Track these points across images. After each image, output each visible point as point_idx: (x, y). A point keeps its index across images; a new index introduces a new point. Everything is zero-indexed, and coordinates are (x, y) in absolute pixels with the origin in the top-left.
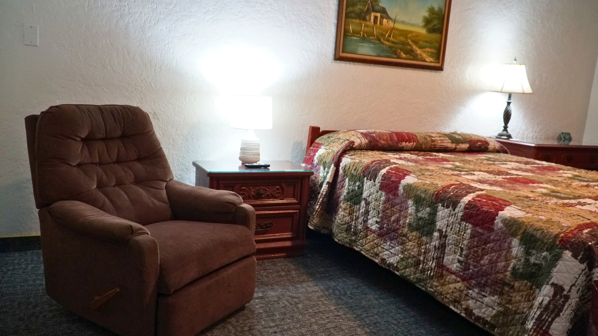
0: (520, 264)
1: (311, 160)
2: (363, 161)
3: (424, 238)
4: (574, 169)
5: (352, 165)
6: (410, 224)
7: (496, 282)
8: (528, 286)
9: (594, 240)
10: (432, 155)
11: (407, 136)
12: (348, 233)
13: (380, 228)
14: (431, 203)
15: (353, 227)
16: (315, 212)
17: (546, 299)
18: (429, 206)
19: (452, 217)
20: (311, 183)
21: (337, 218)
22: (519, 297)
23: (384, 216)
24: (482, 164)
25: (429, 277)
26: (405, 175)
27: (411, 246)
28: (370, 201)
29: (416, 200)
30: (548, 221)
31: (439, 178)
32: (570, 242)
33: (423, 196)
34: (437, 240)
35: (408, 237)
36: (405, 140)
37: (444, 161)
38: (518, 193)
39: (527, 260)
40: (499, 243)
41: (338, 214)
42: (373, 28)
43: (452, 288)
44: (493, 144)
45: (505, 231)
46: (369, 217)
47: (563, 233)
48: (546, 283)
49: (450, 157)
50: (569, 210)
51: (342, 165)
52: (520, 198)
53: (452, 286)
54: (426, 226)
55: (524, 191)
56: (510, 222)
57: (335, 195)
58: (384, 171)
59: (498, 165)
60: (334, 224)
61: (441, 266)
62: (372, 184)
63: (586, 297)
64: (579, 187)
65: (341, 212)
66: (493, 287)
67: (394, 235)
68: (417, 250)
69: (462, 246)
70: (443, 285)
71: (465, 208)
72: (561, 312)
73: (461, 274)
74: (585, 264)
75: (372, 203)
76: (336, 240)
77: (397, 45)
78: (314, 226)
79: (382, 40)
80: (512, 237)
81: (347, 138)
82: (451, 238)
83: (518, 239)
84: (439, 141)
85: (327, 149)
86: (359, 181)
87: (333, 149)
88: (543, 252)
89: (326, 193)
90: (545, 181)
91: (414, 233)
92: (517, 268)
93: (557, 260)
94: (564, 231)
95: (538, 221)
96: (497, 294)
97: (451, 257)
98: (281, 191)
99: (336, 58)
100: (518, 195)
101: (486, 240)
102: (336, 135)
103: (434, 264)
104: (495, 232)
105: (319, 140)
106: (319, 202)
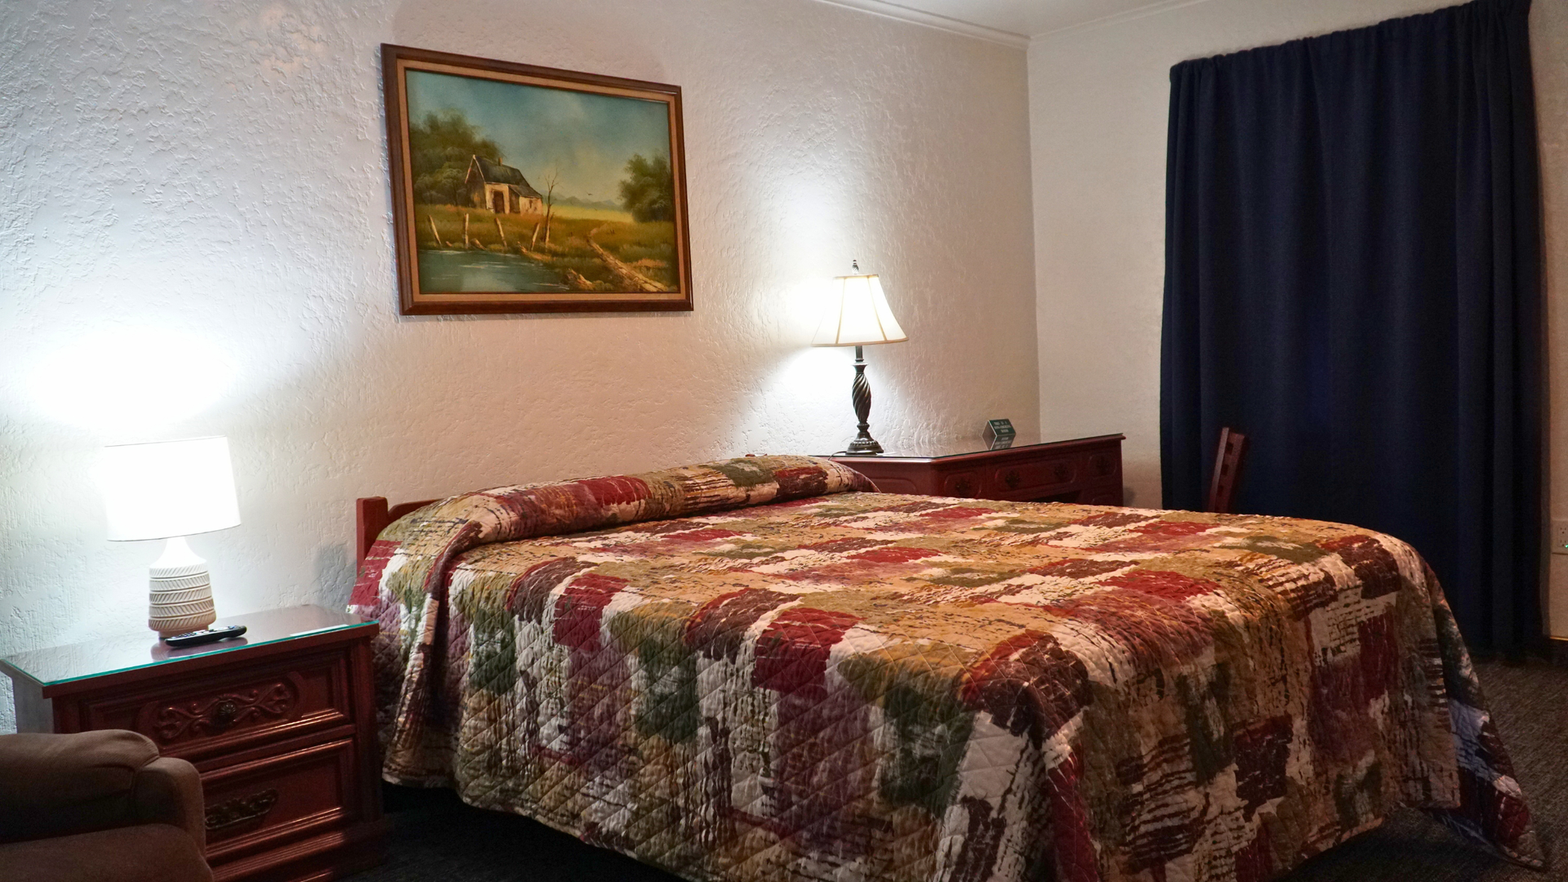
0: (895, 767)
1: (372, 591)
2: (505, 573)
3: (678, 748)
4: (1012, 506)
5: (480, 587)
6: (639, 718)
7: (853, 822)
8: (919, 816)
9: (1034, 674)
10: (692, 524)
11: (620, 486)
12: (495, 774)
13: (573, 743)
14: (680, 653)
15: (504, 754)
16: (397, 734)
17: (957, 840)
18: (677, 662)
19: (732, 681)
20: (380, 655)
21: (461, 739)
22: (906, 847)
23: (577, 710)
24: (808, 529)
25: (706, 846)
26: (611, 591)
27: (652, 774)
28: (537, 677)
29: (645, 654)
30: (938, 648)
31: (693, 584)
32: (985, 691)
33: (659, 638)
34: (708, 745)
35: (642, 753)
36: (616, 498)
37: (717, 537)
38: (877, 589)
39: (907, 753)
40: (842, 724)
41: (462, 728)
42: (495, 221)
43: (761, 863)
44: (836, 474)
45: (850, 691)
46: (540, 719)
47: (968, 670)
48: (950, 800)
49: (734, 523)
50: (982, 611)
51: (453, 591)
52: (878, 602)
53: (759, 857)
54: (678, 714)
55: (893, 582)
56: (858, 668)
57: (448, 675)
58: (559, 591)
59: (845, 524)
60: (456, 755)
61: (727, 812)
62: (536, 629)
63: (1042, 811)
64: (1014, 549)
65: (467, 720)
66: (849, 837)
67: (607, 756)
68: (668, 783)
69: (766, 750)
70: (740, 859)
71: (758, 651)
72: (994, 863)
73: (776, 820)
74: (1025, 735)
75: (541, 679)
76: (466, 800)
77: (566, 260)
78: (400, 773)
79: (524, 250)
80: (867, 703)
81: (460, 517)
82: (739, 732)
83: (879, 705)
84: (703, 487)
85: (410, 555)
86: (503, 628)
87: (427, 552)
88: (935, 727)
89: (421, 675)
90: (942, 547)
91: (653, 740)
92: (889, 777)
93: (965, 739)
94: (971, 666)
95: (914, 654)
96: (860, 854)
97: (746, 783)
98: (288, 695)
99: (406, 309)
100: (874, 595)
101: (814, 722)
102: (432, 512)
103: (711, 811)
104: (829, 700)
105: (387, 534)
106: (403, 704)
